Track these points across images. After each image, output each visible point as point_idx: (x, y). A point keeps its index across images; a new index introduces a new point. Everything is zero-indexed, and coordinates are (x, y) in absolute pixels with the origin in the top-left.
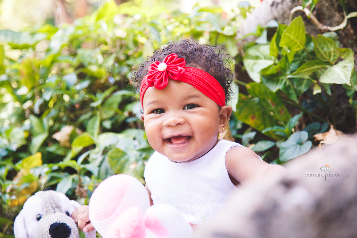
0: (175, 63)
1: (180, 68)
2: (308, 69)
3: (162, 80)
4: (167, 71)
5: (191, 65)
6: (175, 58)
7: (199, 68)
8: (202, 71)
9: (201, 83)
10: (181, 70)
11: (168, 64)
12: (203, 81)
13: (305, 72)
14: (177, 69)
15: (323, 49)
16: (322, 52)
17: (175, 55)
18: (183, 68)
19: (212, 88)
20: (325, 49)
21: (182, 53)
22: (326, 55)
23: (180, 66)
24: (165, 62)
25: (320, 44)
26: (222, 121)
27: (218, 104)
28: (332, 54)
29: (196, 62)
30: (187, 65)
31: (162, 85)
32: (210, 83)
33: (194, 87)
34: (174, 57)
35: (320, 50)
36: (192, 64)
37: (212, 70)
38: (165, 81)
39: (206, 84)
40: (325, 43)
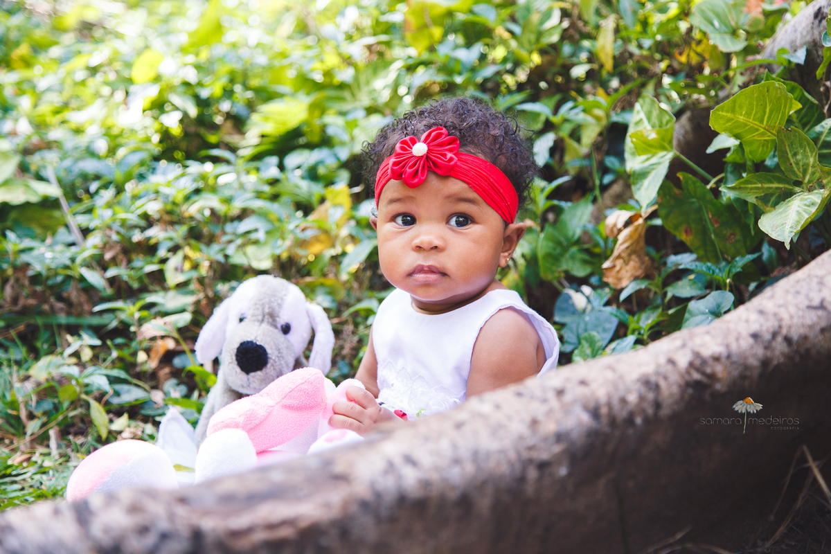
0: (441, 145)
1: (449, 155)
2: (760, 185)
3: (417, 170)
4: (427, 157)
5: (466, 151)
6: (444, 136)
7: (481, 156)
8: (486, 162)
9: (482, 182)
10: (451, 159)
11: (431, 144)
12: (486, 180)
13: (751, 189)
14: (445, 156)
15: (795, 155)
16: (792, 161)
17: (444, 131)
18: (454, 154)
19: (499, 191)
20: (799, 157)
21: (455, 128)
22: (799, 169)
23: (450, 150)
24: (425, 141)
25: (791, 145)
26: (508, 245)
27: (504, 220)
28: (810, 170)
29: (476, 145)
30: (461, 150)
31: (416, 180)
32: (497, 183)
33: (471, 187)
34: (442, 134)
35: (790, 156)
36: (468, 149)
37: (503, 159)
38: (423, 174)
39: (491, 184)
40: (801, 146)
